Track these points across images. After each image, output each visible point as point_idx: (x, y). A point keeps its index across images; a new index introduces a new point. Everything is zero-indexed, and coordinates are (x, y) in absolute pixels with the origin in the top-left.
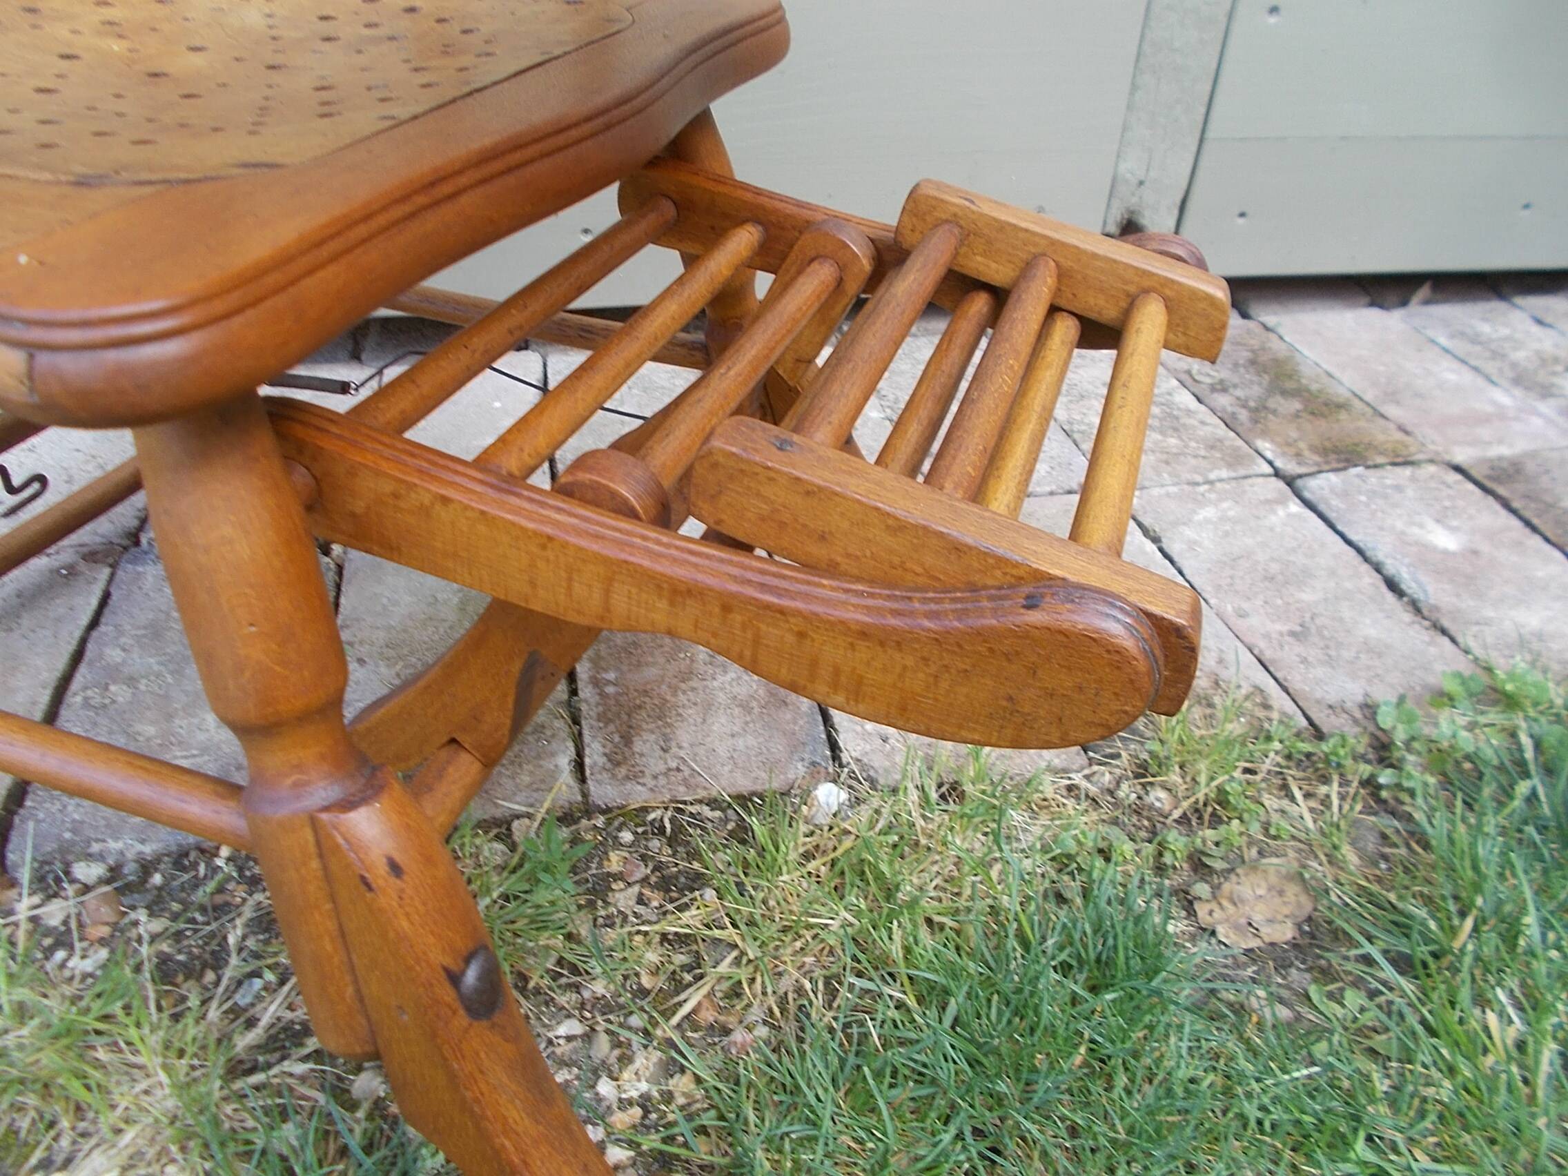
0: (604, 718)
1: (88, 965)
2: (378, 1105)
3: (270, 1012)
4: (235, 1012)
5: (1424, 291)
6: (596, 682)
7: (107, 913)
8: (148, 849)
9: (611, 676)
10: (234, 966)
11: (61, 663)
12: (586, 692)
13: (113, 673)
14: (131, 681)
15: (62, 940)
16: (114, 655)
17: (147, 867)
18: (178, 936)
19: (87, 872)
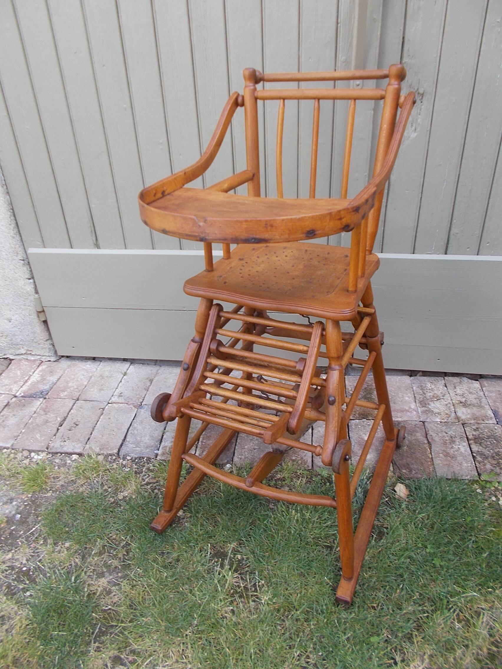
0: (201, 448)
1: (127, 470)
2: (157, 493)
3: (147, 480)
4: (143, 479)
5: (421, 373)
6: (202, 442)
7: (130, 464)
8: (136, 456)
9: (204, 441)
10: (144, 473)
11: (129, 426)
12: (200, 443)
13: (135, 428)
14: (137, 430)
15: (125, 466)
16: (136, 425)
17: (136, 459)
18: (138, 468)
19: (129, 458)
